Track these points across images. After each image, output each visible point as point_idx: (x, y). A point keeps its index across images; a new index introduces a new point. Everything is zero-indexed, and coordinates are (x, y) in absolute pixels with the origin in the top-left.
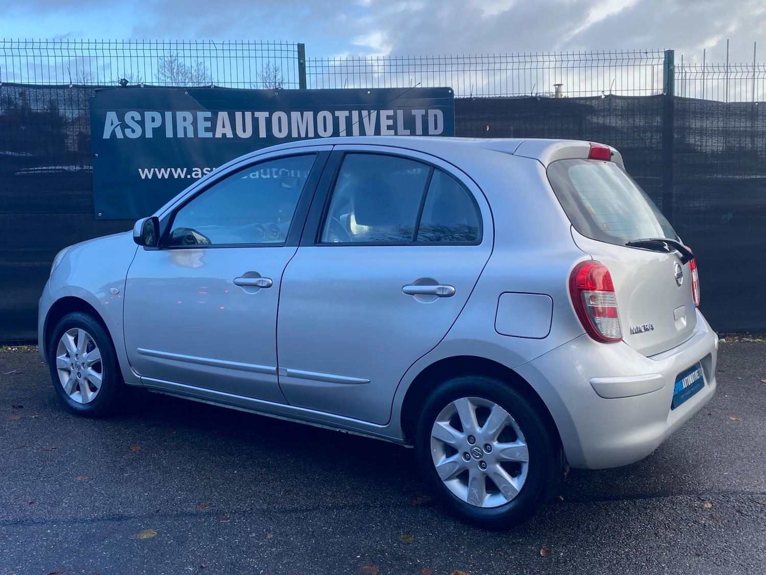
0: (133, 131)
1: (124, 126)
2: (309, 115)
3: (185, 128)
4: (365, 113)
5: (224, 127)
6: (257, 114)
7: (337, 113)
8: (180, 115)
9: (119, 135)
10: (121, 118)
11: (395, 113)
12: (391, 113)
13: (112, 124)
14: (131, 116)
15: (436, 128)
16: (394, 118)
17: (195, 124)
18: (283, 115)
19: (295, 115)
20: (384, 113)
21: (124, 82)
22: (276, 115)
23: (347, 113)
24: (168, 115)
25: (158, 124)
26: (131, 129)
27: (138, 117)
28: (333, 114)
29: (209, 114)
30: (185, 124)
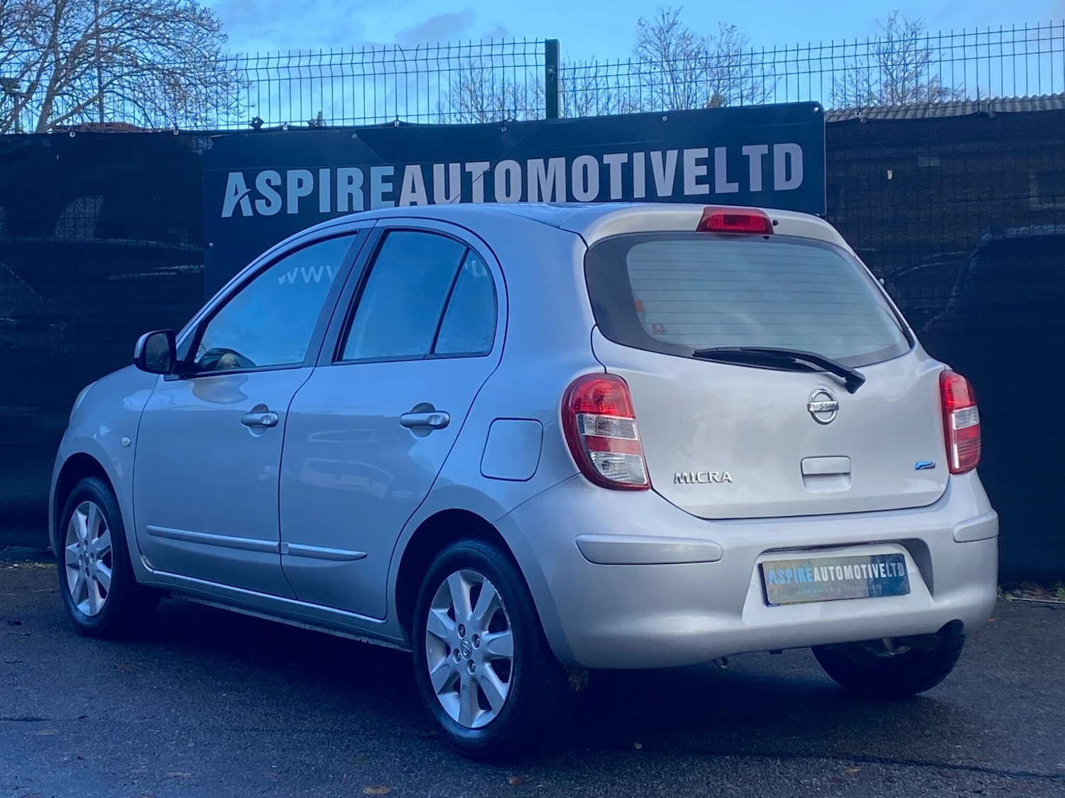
0: (268, 203)
1: (254, 195)
2: (558, 164)
3: (350, 195)
4: (656, 156)
5: (413, 190)
6: (469, 167)
7: (607, 159)
8: (343, 173)
9: (247, 211)
10: (250, 182)
11: (711, 153)
12: (703, 153)
13: (236, 193)
14: (266, 178)
15: (788, 178)
16: (709, 162)
17: (366, 188)
18: (514, 166)
19: (535, 165)
20: (691, 155)
21: (257, 123)
22: (502, 167)
23: (624, 158)
24: (325, 174)
25: (307, 190)
26: (264, 200)
27: (276, 179)
28: (600, 161)
29: (389, 171)
30: (351, 189)
